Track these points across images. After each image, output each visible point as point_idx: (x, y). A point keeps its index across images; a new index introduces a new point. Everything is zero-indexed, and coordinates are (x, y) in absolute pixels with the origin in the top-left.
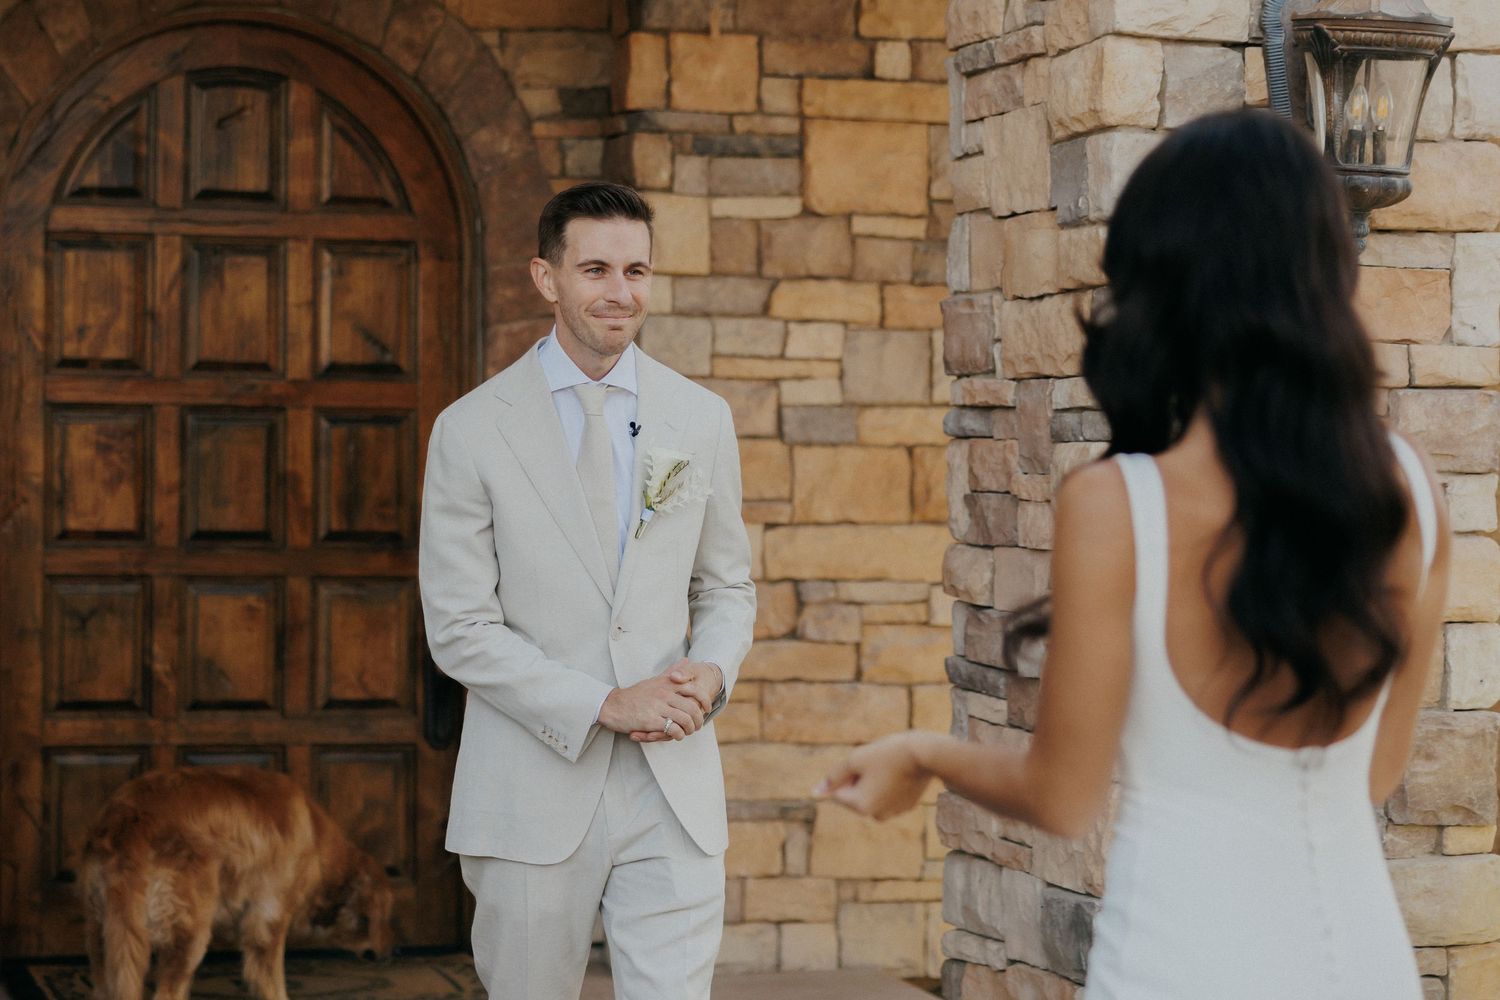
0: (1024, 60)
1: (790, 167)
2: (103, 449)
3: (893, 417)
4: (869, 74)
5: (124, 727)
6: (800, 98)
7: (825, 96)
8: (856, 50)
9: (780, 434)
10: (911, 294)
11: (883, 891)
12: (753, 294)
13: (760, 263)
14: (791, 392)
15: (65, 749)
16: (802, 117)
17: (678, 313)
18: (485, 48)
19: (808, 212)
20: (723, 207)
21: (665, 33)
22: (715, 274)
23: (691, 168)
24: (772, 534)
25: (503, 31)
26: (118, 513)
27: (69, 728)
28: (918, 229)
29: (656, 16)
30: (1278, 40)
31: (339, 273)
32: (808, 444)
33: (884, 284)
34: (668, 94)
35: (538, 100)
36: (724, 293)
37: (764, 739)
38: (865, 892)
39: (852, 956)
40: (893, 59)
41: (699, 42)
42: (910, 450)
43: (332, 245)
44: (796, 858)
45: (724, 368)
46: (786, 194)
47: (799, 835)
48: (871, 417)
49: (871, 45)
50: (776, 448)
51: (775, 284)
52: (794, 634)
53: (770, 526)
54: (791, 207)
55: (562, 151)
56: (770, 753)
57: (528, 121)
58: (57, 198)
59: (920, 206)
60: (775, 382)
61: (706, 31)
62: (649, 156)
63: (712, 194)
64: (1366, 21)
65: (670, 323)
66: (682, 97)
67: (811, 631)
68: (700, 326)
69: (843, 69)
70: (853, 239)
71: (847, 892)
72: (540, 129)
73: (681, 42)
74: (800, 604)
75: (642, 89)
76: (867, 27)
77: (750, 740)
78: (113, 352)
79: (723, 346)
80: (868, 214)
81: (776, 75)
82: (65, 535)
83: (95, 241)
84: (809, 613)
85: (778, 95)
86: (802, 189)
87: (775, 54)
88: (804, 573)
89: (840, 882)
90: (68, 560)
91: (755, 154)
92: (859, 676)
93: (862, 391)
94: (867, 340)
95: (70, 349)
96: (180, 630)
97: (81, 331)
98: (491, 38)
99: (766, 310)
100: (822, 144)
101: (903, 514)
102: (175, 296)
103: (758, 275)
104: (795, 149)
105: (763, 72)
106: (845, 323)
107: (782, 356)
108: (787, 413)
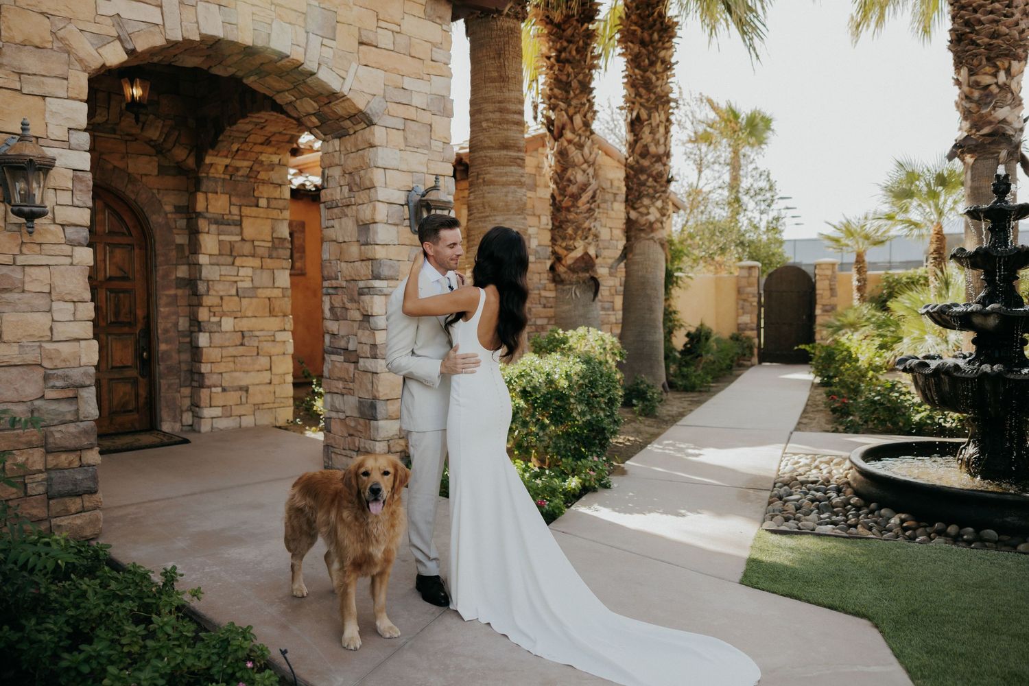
0: (348, 206)
1: (238, 228)
3: (265, 291)
4: (257, 206)
6: (240, 211)
7: (246, 211)
8: (254, 200)
9: (237, 295)
10: (269, 260)
11: (265, 406)
12: (230, 260)
13: (231, 252)
14: (240, 285)
16: (241, 216)
17: (212, 264)
18: (153, 194)
19: (243, 240)
20: (222, 238)
21: (206, 193)
22: (220, 254)
23: (213, 228)
24: (236, 320)
25: (158, 189)
28: (270, 245)
29: (204, 189)
30: (411, 204)
31: (111, 252)
32: (244, 297)
33: (262, 258)
34: (207, 208)
35: (169, 208)
36: (222, 260)
37: (235, 371)
38: (261, 407)
39: (258, 423)
40: (263, 202)
41: (215, 195)
42: (269, 299)
43: (109, 244)
44: (244, 400)
45: (223, 278)
46: (237, 235)
47: (244, 394)
48: (260, 290)
49: (258, 198)
50: (236, 298)
51: (235, 258)
52: (242, 345)
53: (235, 318)
54: (238, 238)
55: (175, 221)
56: (237, 374)
57: (166, 214)
59: (270, 239)
60: (236, 282)
61: (217, 193)
62: (202, 224)
63: (219, 234)
64: (439, 201)
65: (209, 267)
66: (210, 209)
67: (246, 344)
68: (217, 267)
69: (251, 204)
70: (254, 247)
71: (256, 407)
72: (169, 216)
73: (210, 195)
74: (243, 337)
75: (200, 206)
76: (256, 194)
77: (232, 371)
79: (222, 273)
80: (257, 241)
81: (234, 205)
84: (246, 340)
85: (235, 210)
86: (241, 234)
87: (234, 200)
88: (245, 329)
89: (254, 405)
91: (229, 225)
92: (258, 354)
93: (257, 284)
94: (258, 272)
98: (155, 191)
99: (233, 264)
100: (246, 223)
101: (268, 314)
103: (231, 255)
104: (239, 224)
105: (230, 204)
106: (253, 267)
107: (237, 275)
108: (239, 290)
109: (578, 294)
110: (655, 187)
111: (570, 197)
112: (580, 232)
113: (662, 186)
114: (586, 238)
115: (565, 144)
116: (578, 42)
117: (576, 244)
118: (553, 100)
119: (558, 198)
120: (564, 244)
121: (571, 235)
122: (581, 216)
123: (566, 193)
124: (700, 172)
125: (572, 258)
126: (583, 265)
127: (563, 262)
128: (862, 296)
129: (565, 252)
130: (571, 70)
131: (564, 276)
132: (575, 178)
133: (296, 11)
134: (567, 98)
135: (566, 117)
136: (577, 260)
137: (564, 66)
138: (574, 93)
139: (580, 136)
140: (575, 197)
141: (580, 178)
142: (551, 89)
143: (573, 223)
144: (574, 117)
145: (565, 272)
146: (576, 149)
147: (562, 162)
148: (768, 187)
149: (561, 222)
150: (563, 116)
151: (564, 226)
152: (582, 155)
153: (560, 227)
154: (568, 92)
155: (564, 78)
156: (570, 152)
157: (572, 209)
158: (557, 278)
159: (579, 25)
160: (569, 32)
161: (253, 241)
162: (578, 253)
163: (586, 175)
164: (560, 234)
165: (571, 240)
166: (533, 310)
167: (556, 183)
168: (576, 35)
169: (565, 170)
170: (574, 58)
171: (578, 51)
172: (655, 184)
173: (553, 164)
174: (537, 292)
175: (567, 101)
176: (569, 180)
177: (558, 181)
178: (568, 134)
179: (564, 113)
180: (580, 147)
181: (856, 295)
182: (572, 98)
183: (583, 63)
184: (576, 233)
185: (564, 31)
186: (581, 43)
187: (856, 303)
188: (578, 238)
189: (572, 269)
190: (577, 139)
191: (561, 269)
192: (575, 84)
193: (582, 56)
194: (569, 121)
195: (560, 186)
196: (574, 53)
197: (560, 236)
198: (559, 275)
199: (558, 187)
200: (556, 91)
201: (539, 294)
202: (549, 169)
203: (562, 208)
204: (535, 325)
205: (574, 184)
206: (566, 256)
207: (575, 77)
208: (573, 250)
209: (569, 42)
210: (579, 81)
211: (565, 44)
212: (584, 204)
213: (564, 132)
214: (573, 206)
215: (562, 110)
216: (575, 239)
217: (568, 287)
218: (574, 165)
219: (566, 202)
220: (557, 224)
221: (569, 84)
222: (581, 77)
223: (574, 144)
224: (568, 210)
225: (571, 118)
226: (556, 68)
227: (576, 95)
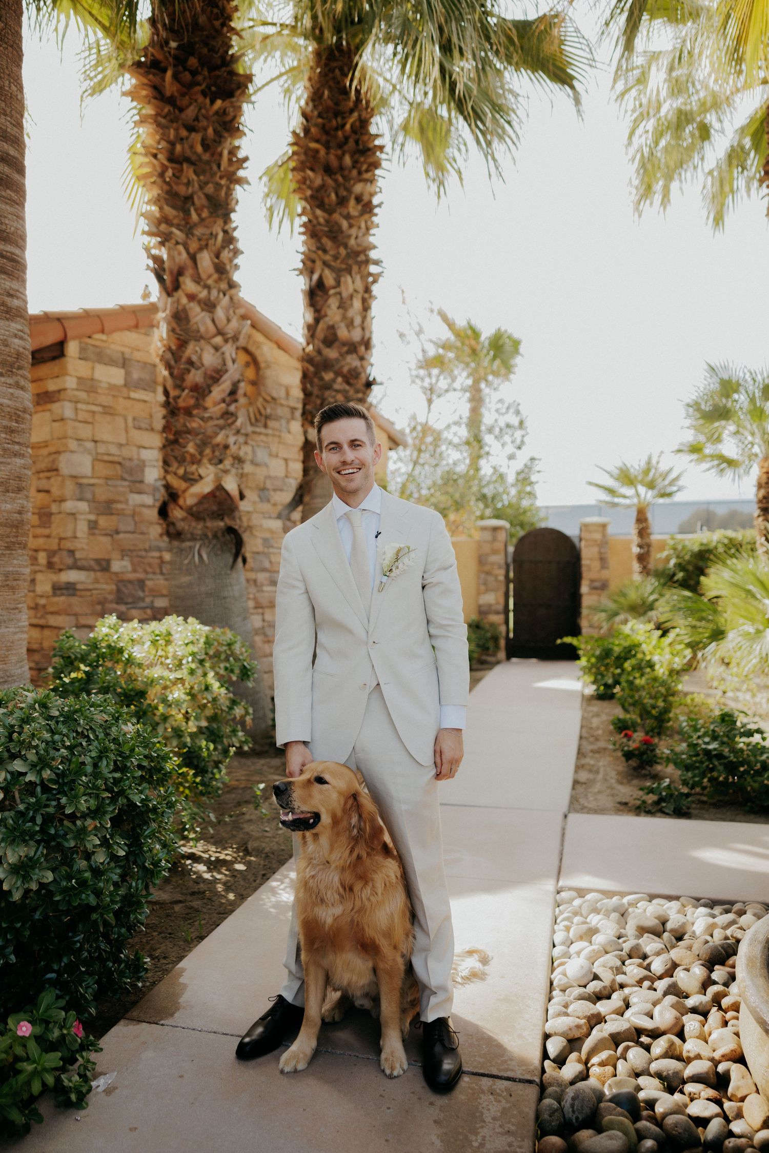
109: (205, 556)
110: (347, 392)
111: (191, 390)
112: (208, 451)
113: (357, 391)
114: (221, 461)
115: (184, 300)
116: (205, 129)
117: (202, 471)
118: (163, 227)
119: (173, 393)
120: (181, 471)
121: (192, 456)
122: (211, 423)
123: (184, 385)
124: (430, 402)
125: (193, 495)
126: (215, 508)
127: (181, 502)
128: (644, 567)
129: (183, 485)
130: (193, 177)
131: (181, 525)
132: (200, 358)
134: (187, 223)
135: (184, 255)
136: (205, 498)
137: (181, 170)
138: (199, 215)
139: (208, 287)
140: (200, 392)
141: (209, 359)
142: (161, 208)
143: (197, 434)
144: (198, 256)
145: (183, 519)
146: (203, 310)
147: (178, 331)
148: (516, 423)
149: (178, 433)
150: (180, 254)
151: (181, 441)
152: (213, 321)
153: (175, 442)
154: (187, 213)
155: (182, 190)
156: (191, 314)
157: (195, 412)
158: (172, 530)
159: (208, 101)
160: (190, 112)
162: (205, 487)
163: (218, 354)
164: (177, 453)
165: (193, 463)
166: (149, 583)
167: (169, 366)
168: (201, 118)
169: (182, 344)
170: (199, 156)
171: (206, 147)
172: (347, 387)
173: (165, 335)
174: (156, 554)
175: (188, 229)
176: (190, 363)
177: (172, 363)
178: (189, 285)
179: (181, 248)
180: (209, 306)
181: (636, 567)
182: (195, 225)
183: (215, 167)
184: (201, 453)
185: (181, 110)
186: (210, 131)
187: (637, 578)
188: (205, 461)
189: (195, 514)
190: (203, 294)
191: (177, 513)
192: (200, 200)
193: (213, 155)
194: (189, 263)
195: (176, 372)
196: (199, 149)
197: (176, 458)
198: (173, 524)
199: (171, 374)
200: (168, 210)
201: (161, 558)
202: (159, 344)
203: (179, 409)
204: (152, 607)
205: (197, 369)
206: (184, 491)
207: (201, 188)
208: (196, 481)
209: (191, 129)
210: (208, 197)
211: (184, 133)
212: (216, 404)
213: (181, 279)
214: (197, 406)
215: (177, 243)
216: (199, 462)
217: (188, 544)
218: (199, 337)
219: (186, 399)
220: (171, 437)
221: (189, 199)
222: (210, 189)
223: (199, 302)
224: (188, 412)
225: (193, 258)
226: (169, 173)
227: (202, 220)
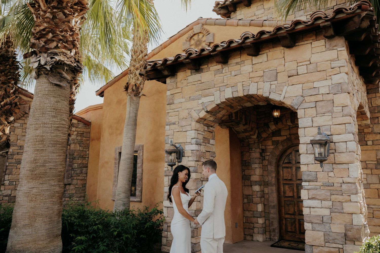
2: (289, 188)
3: (374, 185)
4: (367, 145)
5: (293, 216)
8: (364, 142)
10: (375, 170)
15: (287, 218)
26: (291, 194)
27: (287, 216)
28: (376, 162)
33: (371, 169)
40: (370, 143)
42: (378, 189)
48: (371, 185)
49: (367, 141)
58: (283, 163)
59: (376, 160)
69: (363, 144)
70: (367, 164)
78: (290, 178)
80: (368, 161)
82: (286, 196)
83: (287, 168)
90: (286, 199)
92: (373, 217)
93: (370, 182)
94: (370, 176)
95: (285, 178)
96: (298, 207)
97: (286, 176)
101: (377, 197)
102: (295, 173)
106: (367, 174)
133: (259, 76)
161: (366, 161)
